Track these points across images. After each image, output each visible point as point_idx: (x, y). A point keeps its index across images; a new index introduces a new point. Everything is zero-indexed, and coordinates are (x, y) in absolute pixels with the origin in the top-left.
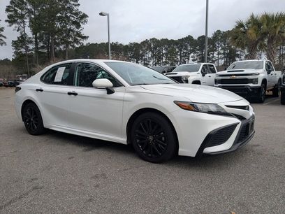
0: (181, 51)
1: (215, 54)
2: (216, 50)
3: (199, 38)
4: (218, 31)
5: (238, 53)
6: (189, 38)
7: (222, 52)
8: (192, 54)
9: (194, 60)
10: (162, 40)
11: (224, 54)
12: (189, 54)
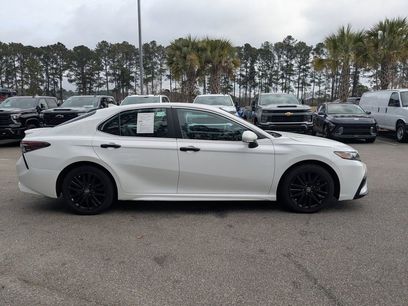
0: (47, 65)
1: (102, 74)
2: (102, 70)
3: (76, 49)
4: (103, 42)
5: (133, 75)
6: (59, 47)
7: (111, 72)
8: (67, 72)
9: (71, 81)
10: (12, 45)
11: (114, 74)
12: (61, 71)
